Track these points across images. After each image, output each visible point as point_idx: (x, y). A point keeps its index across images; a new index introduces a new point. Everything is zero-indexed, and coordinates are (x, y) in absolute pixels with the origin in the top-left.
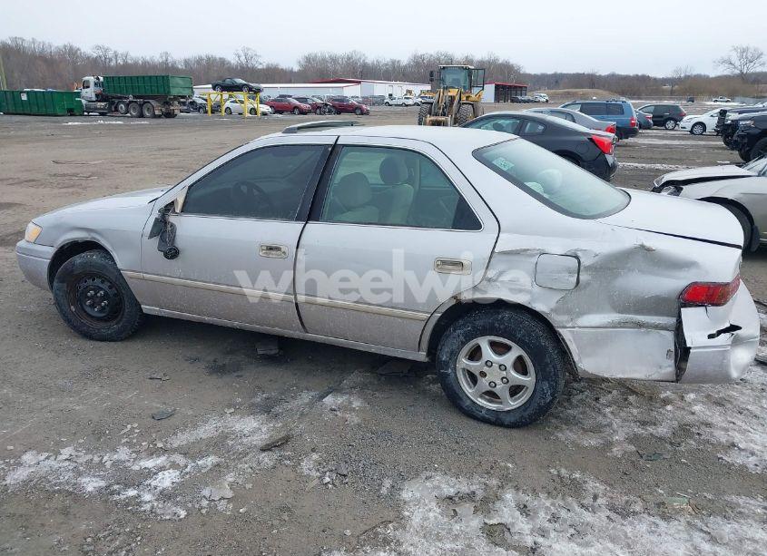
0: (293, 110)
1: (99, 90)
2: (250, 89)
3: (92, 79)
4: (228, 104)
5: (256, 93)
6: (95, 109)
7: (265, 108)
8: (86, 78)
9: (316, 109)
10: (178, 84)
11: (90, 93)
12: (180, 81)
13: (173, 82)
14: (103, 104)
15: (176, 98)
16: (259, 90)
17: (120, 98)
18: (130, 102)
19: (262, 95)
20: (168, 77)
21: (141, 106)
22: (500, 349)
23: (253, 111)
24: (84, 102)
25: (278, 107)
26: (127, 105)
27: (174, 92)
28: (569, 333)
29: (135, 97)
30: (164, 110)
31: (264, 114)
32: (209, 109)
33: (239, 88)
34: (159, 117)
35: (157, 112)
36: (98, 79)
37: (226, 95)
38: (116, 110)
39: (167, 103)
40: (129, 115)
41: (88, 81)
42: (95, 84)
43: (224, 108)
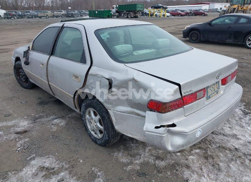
0: (178, 14)
1: (117, 9)
2: (163, 8)
3: (115, 6)
4: (156, 13)
5: (165, 9)
6: (115, 16)
7: (168, 14)
8: (114, 6)
9: (187, 14)
10: (139, 6)
11: (114, 10)
12: (140, 6)
13: (137, 6)
14: (117, 14)
15: (138, 11)
16: (166, 8)
17: (122, 12)
18: (125, 13)
19: (167, 9)
20: (136, 4)
21: (128, 14)
22: (95, 115)
23: (164, 15)
24: (112, 13)
25: (173, 14)
26: (124, 14)
27: (138, 9)
28: (112, 112)
29: (126, 11)
30: (134, 15)
31: (168, 16)
32: (150, 15)
33: (160, 7)
34: (133, 18)
35: (132, 16)
36: (117, 6)
37: (155, 10)
38: (121, 16)
39: (135, 13)
40: (124, 17)
41: (114, 7)
42: (116, 8)
43: (154, 15)
